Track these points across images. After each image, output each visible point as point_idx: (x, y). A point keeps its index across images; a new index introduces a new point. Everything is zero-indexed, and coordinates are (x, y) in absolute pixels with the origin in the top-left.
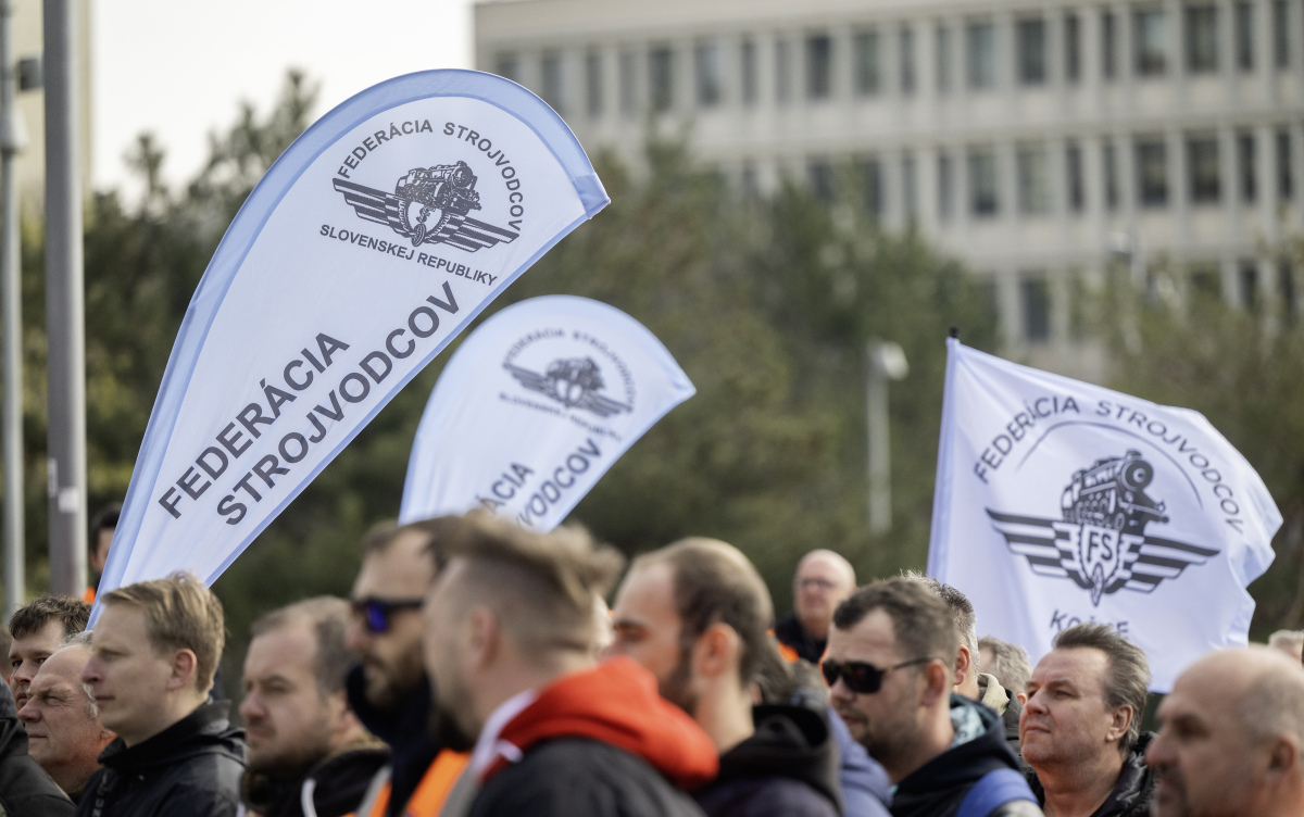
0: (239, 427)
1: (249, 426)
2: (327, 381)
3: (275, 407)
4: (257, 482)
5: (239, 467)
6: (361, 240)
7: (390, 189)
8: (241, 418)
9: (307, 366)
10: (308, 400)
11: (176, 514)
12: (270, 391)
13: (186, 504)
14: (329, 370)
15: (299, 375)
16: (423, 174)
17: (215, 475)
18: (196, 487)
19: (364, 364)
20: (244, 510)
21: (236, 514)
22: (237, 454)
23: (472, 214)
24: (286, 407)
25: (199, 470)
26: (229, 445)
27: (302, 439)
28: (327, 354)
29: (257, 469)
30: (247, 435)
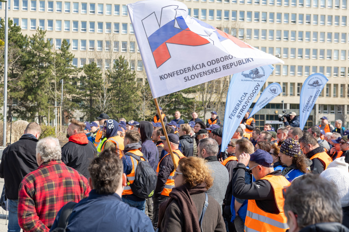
0: (237, 106)
1: (238, 106)
2: (246, 98)
3: (241, 103)
4: (241, 112)
5: (238, 111)
6: (246, 80)
7: (248, 74)
8: (237, 105)
9: (243, 97)
10: (244, 101)
11: (232, 119)
12: (240, 101)
13: (232, 117)
14: (246, 97)
15: (243, 98)
16: (252, 71)
17: (235, 113)
18: (233, 115)
19: (250, 95)
20: (240, 116)
21: (239, 117)
22: (237, 110)
23: (259, 74)
24: (242, 103)
25: (233, 113)
26: (236, 109)
27: (245, 106)
28: (246, 95)
29: (240, 111)
30: (238, 107)
